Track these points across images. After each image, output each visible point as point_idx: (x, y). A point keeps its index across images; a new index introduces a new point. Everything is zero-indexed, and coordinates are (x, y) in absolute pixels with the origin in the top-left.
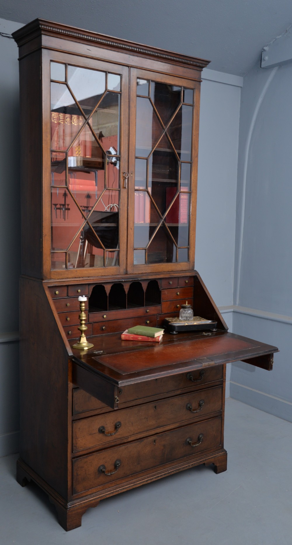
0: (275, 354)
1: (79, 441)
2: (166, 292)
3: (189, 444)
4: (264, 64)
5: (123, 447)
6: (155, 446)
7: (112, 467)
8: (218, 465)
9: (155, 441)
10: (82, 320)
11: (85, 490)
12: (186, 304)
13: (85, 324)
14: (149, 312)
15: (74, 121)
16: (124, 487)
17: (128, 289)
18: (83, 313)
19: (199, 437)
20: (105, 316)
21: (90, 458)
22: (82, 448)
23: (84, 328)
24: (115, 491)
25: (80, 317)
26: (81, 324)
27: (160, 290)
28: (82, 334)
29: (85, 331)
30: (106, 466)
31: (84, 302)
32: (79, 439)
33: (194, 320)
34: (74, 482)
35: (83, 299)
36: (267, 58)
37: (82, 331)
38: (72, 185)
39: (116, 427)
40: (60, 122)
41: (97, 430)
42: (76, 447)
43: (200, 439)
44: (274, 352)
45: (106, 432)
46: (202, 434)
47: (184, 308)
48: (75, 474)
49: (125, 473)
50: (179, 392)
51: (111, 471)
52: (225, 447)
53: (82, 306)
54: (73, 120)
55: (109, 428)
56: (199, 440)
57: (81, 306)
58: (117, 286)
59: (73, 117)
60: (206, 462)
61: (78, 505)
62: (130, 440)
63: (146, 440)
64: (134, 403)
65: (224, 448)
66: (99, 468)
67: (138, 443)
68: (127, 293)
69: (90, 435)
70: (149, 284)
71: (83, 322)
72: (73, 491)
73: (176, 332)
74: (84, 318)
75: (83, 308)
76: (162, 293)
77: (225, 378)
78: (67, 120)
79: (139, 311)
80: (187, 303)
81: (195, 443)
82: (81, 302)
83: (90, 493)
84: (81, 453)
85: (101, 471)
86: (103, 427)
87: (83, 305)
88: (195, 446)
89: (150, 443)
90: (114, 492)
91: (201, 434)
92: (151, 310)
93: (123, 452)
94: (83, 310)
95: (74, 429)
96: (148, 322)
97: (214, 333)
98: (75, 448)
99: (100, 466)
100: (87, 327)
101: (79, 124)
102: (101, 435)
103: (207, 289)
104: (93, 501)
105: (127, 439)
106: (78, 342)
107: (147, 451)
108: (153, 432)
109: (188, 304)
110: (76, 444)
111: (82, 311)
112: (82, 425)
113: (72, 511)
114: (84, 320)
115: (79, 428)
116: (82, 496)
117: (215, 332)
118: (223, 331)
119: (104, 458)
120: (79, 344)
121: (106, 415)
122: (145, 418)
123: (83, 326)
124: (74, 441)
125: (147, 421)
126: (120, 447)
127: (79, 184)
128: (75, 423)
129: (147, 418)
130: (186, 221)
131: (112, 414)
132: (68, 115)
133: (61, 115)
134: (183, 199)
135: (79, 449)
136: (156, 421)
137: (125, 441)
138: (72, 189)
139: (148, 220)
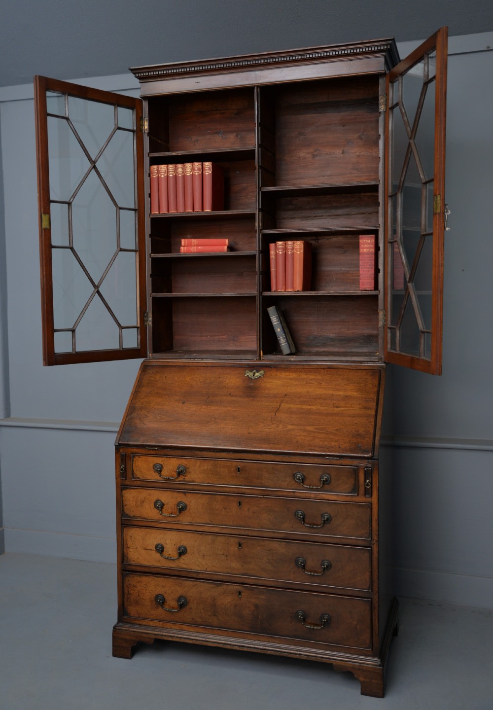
1: (131, 552)
3: (301, 620)
5: (189, 583)
6: (240, 600)
7: (175, 603)
9: (240, 593)
11: (139, 617)
15: (186, 170)
19: (321, 617)
21: (145, 579)
22: (134, 563)
30: (166, 598)
32: (131, 550)
34: (125, 600)
38: (185, 247)
39: (180, 553)
40: (168, 175)
41: (154, 548)
42: (127, 558)
43: (324, 622)
45: (165, 553)
46: (329, 615)
48: (126, 591)
49: (193, 619)
51: (173, 608)
55: (171, 550)
60: (334, 663)
61: (125, 630)
63: (224, 587)
64: (205, 528)
66: (157, 596)
67: (213, 586)
69: (144, 549)
72: (125, 612)
81: (314, 625)
83: (145, 624)
84: (133, 568)
85: (160, 601)
86: (162, 547)
89: (232, 594)
90: (174, 636)
93: (190, 589)
95: (124, 535)
98: (125, 558)
102: (158, 555)
104: (146, 636)
105: (197, 574)
107: (227, 601)
108: (238, 579)
110: (127, 554)
112: (133, 533)
113: (118, 633)
115: (131, 536)
116: (135, 622)
119: (163, 586)
121: (165, 531)
122: (224, 554)
124: (125, 550)
125: (227, 560)
126: (186, 580)
127: (198, 245)
128: (125, 527)
129: (226, 556)
130: (372, 286)
131: (174, 533)
132: (180, 165)
133: (171, 166)
134: (363, 254)
135: (131, 562)
136: (242, 565)
137: (194, 576)
138: (185, 252)
139: (298, 286)
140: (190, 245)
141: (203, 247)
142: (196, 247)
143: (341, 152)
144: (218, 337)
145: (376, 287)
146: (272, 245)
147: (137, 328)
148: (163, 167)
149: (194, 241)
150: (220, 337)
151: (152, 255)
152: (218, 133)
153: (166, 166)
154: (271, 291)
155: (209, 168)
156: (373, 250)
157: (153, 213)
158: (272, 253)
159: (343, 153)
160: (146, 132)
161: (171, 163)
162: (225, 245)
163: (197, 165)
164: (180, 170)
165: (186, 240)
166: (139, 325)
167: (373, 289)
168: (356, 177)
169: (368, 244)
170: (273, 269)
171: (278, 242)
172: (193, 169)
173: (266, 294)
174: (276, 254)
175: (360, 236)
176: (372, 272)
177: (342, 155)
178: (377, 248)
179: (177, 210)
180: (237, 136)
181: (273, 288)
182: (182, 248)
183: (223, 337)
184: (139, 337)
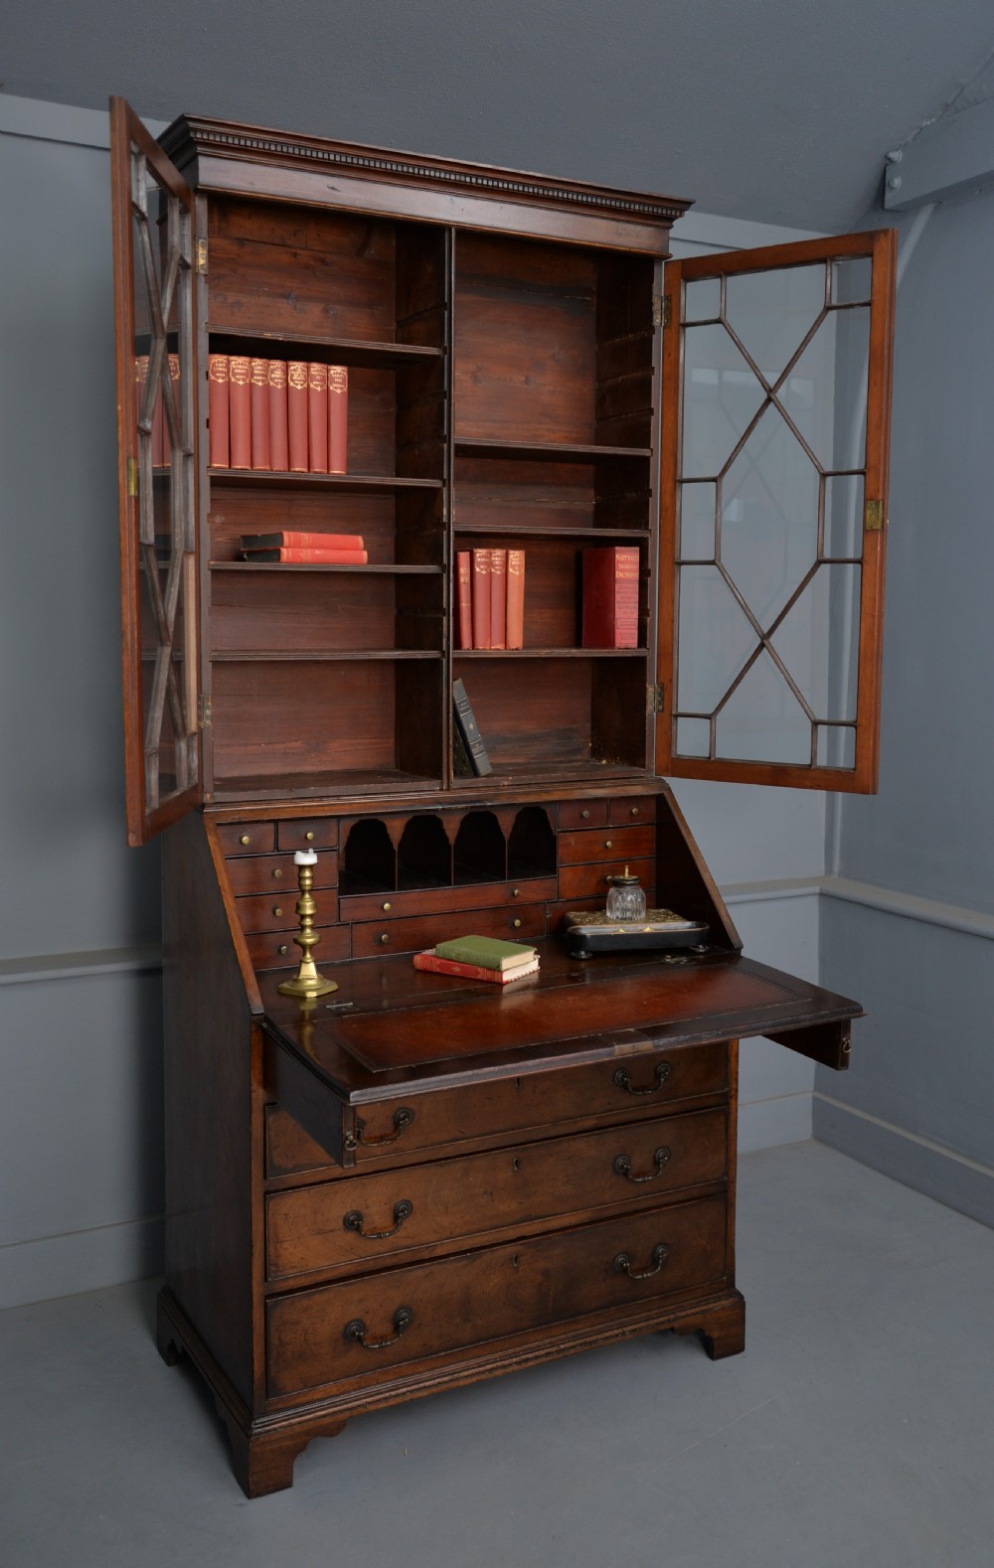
0: (854, 1022)
1: (286, 1249)
2: (572, 839)
3: (625, 1270)
4: (891, 200)
5: (418, 1273)
6: (518, 1271)
7: (386, 1328)
8: (715, 1335)
9: (516, 1259)
10: (303, 917)
11: (305, 1387)
12: (624, 873)
13: (312, 927)
14: (518, 894)
15: (295, 378)
16: (422, 1385)
17: (457, 832)
18: (307, 896)
19: (654, 1252)
20: (387, 906)
21: (319, 1298)
22: (296, 1270)
23: (309, 938)
24: (393, 1393)
25: (299, 907)
26: (303, 928)
27: (554, 834)
28: (305, 954)
29: (312, 946)
30: (368, 1323)
31: (311, 867)
32: (286, 1245)
33: (647, 920)
34: (272, 1362)
35: (308, 858)
36: (897, 182)
37: (304, 947)
38: (290, 550)
39: (397, 1217)
40: (253, 381)
41: (341, 1222)
42: (276, 1265)
43: (659, 1258)
44: (854, 1017)
45: (365, 1228)
47: (620, 884)
48: (274, 1341)
49: (425, 1345)
50: (590, 1122)
51: (382, 1337)
52: (740, 1284)
53: (305, 878)
54: (292, 375)
55: (377, 1215)
56: (654, 1261)
57: (301, 878)
58: (424, 825)
59: (292, 368)
60: (676, 1325)
61: (280, 1427)
62: (439, 1252)
63: (487, 1256)
64: (450, 1150)
65: (737, 1286)
66: (347, 1326)
67: (464, 1262)
68: (452, 841)
69: (318, 1233)
70: (519, 818)
71: (308, 922)
72: (271, 1388)
73: (586, 953)
74: (309, 912)
75: (308, 882)
76: (560, 842)
77: (734, 1086)
78: (273, 376)
79: (492, 892)
80: (627, 870)
81: (644, 1270)
82: (302, 868)
83: (319, 1397)
84: (292, 1284)
85: (353, 1336)
86: (359, 1216)
87: (307, 874)
88: (640, 1277)
89: (502, 1265)
90: (390, 1397)
91: (664, 1244)
92: (528, 890)
93: (418, 1285)
94: (308, 888)
95: (270, 1216)
96: (517, 923)
97: (701, 957)
98: (273, 1268)
99: (349, 1323)
100: (318, 935)
101: (308, 385)
102: (351, 1236)
103: (689, 833)
104: (328, 1420)
105: (431, 1249)
106: (295, 977)
107: (491, 1284)
108: (512, 1233)
109: (629, 873)
110: (278, 1257)
111: (303, 892)
112: (291, 1206)
113: (263, 1443)
114: (311, 916)
115: (286, 1214)
116: (296, 1401)
117: (701, 953)
118: (727, 952)
119: (360, 1301)
120: (297, 981)
121: (366, 1180)
122: (485, 1193)
123: (308, 931)
124: (271, 1250)
125: (493, 1201)
126: (410, 1271)
127: (312, 547)
128: (272, 1198)
129: (491, 1194)
130: (633, 642)
131: (384, 1179)
132: (277, 364)
133: (258, 363)
134: (622, 580)
135: (286, 1272)
136: (521, 1203)
137: (426, 1255)
138: (290, 560)
139: (516, 639)
140: (297, 545)
141: (323, 551)
142: (309, 551)
143: (523, 379)
144: (283, 746)
145: (642, 640)
146: (465, 556)
147: (192, 734)
149: (306, 537)
150: (288, 745)
151: (212, 563)
152: (286, 297)
153: (247, 359)
154: (462, 648)
155: (342, 380)
156: (636, 575)
157: (215, 465)
158: (464, 570)
159: (527, 382)
160: (202, 272)
161: (261, 357)
163: (317, 369)
164: (279, 374)
165: (292, 533)
166: (194, 729)
167: (636, 645)
168: (548, 430)
169: (631, 563)
170: (465, 604)
171: (479, 550)
172: (308, 377)
173: (458, 654)
174: (473, 575)
175: (617, 548)
176: (636, 615)
177: (525, 385)
178: (644, 572)
179: (270, 463)
180: (326, 311)
181: (466, 643)
182: (284, 551)
183: (294, 744)
184: (195, 757)
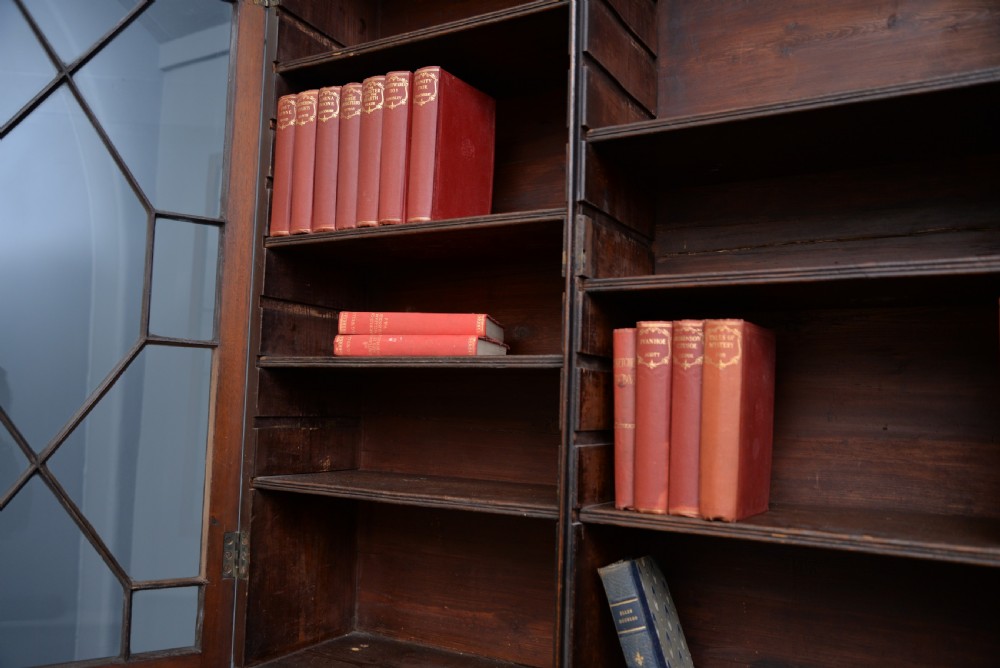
38: (349, 338)
40: (319, 117)
78: (344, 104)
127: (387, 333)
138: (349, 352)
139: (724, 500)
140: (363, 331)
141: (401, 338)
142: (379, 338)
143: (884, 22)
144: (471, 614)
146: (624, 337)
147: (199, 585)
148: (310, 96)
149: (378, 319)
154: (613, 506)
155: (431, 85)
157: (272, 233)
158: (625, 362)
159: (892, 23)
162: (472, 332)
163: (400, 79)
164: (354, 101)
165: (355, 314)
166: (202, 578)
170: (625, 426)
171: (648, 324)
172: (387, 93)
174: (639, 370)
177: (887, 33)
179: (336, 222)
181: (625, 498)
182: (339, 340)
183: (484, 614)
184: (201, 614)
